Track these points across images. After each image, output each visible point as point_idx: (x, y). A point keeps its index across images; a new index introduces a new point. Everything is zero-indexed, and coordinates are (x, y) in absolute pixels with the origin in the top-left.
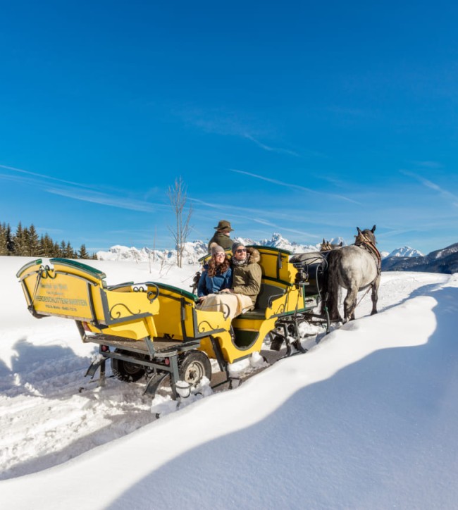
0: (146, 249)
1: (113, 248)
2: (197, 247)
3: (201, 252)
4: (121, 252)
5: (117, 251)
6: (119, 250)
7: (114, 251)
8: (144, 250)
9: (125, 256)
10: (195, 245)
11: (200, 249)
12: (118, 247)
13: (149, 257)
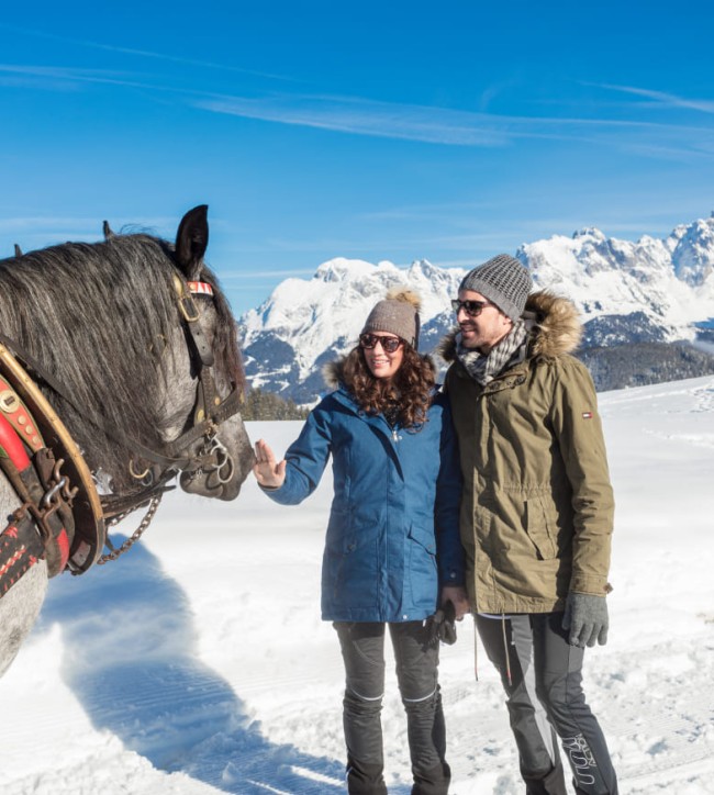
0: (425, 267)
1: (326, 266)
2: (585, 253)
3: (598, 267)
4: (351, 279)
5: (339, 276)
6: (344, 272)
7: (330, 277)
8: (417, 268)
9: (362, 291)
10: (578, 244)
11: (596, 257)
12: (341, 262)
13: (436, 291)
